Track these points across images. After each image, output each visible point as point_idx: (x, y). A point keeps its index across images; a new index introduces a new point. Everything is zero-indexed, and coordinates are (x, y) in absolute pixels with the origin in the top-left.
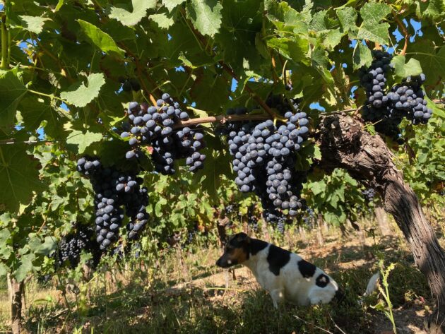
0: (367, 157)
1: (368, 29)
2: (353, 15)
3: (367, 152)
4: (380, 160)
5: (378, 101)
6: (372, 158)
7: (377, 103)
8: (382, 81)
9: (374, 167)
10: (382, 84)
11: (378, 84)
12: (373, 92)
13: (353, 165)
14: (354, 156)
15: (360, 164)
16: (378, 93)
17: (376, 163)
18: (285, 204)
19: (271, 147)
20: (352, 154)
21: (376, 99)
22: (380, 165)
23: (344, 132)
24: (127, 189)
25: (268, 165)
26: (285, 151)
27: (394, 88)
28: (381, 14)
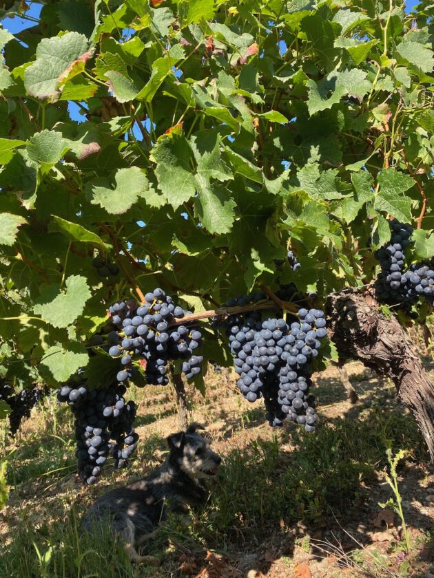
0: (384, 348)
1: (386, 199)
2: (369, 180)
3: (383, 343)
4: (398, 350)
5: (395, 283)
6: (390, 349)
7: (395, 285)
8: (401, 259)
9: (390, 358)
10: (401, 262)
11: (396, 263)
12: (391, 272)
13: (369, 357)
14: (370, 348)
15: (376, 356)
16: (397, 273)
17: (394, 354)
18: (301, 418)
19: (284, 350)
20: (368, 347)
21: (393, 280)
22: (397, 356)
23: (361, 325)
24: (116, 412)
25: (281, 373)
26: (301, 358)
27: (413, 266)
28: (402, 185)
